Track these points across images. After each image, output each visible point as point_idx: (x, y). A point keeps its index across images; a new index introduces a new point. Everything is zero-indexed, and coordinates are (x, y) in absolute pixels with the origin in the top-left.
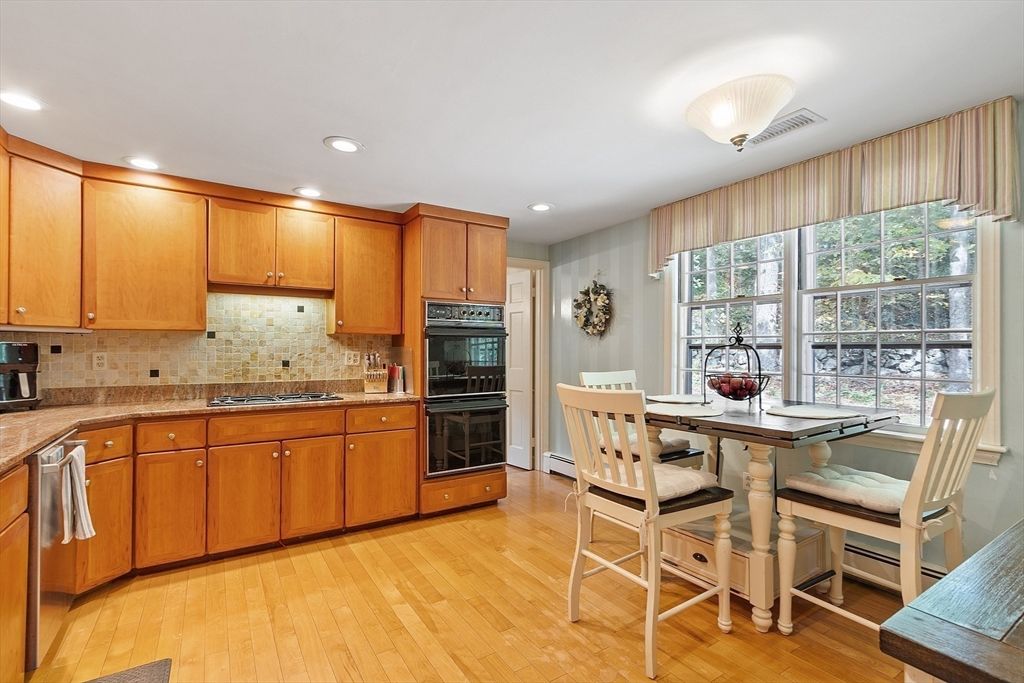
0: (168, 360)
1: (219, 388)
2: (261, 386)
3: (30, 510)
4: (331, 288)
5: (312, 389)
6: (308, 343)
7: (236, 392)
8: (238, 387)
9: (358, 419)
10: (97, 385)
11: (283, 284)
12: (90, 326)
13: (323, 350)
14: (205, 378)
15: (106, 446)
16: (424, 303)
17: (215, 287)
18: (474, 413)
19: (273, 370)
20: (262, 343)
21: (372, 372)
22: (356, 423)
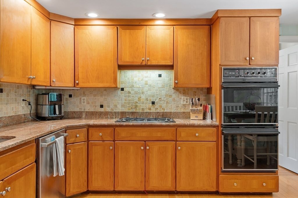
0: (106, 100)
1: (125, 113)
2: (142, 113)
3: (37, 161)
4: (171, 64)
5: (164, 116)
6: (163, 93)
7: (132, 116)
8: (133, 113)
9: (183, 134)
10: (83, 110)
11: (149, 63)
12: (77, 86)
13: (171, 96)
14: (120, 109)
15: (76, 137)
16: (221, 68)
17: (121, 67)
18: (259, 135)
19: (147, 106)
20: (143, 93)
21: (194, 108)
22: (182, 135)
